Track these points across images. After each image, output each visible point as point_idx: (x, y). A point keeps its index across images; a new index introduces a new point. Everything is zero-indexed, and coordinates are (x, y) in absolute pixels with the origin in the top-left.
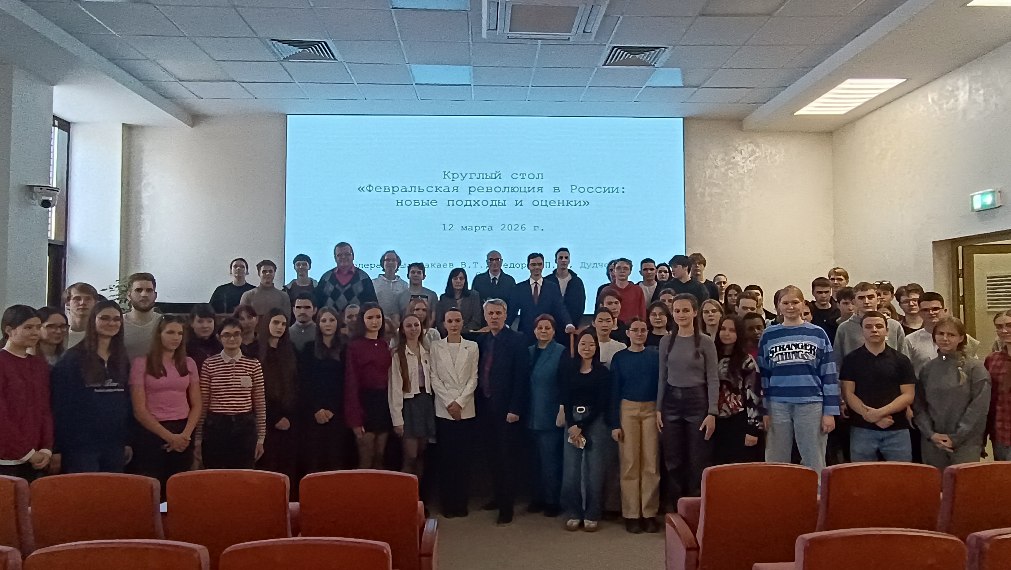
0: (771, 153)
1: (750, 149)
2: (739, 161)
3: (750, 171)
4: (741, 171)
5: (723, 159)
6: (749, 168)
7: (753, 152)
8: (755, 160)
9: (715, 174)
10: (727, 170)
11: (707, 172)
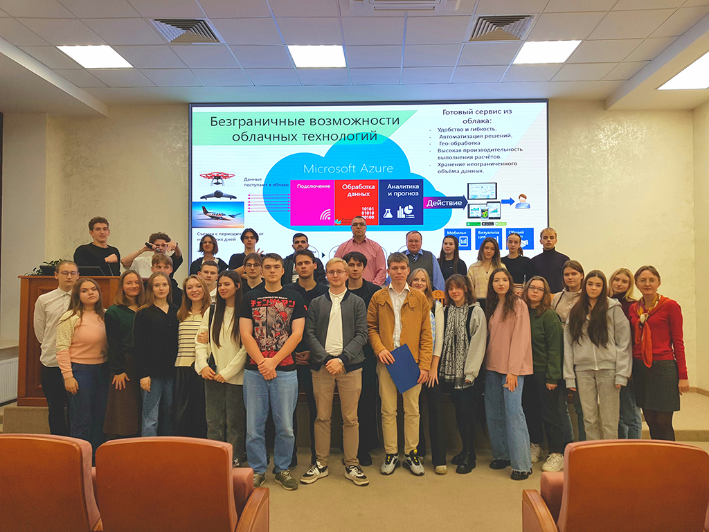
0: (633, 130)
1: (612, 127)
2: (602, 139)
3: (612, 148)
4: (604, 148)
5: (586, 137)
6: (611, 145)
7: (616, 130)
8: (618, 137)
9: (578, 151)
10: (590, 147)
11: (571, 150)
